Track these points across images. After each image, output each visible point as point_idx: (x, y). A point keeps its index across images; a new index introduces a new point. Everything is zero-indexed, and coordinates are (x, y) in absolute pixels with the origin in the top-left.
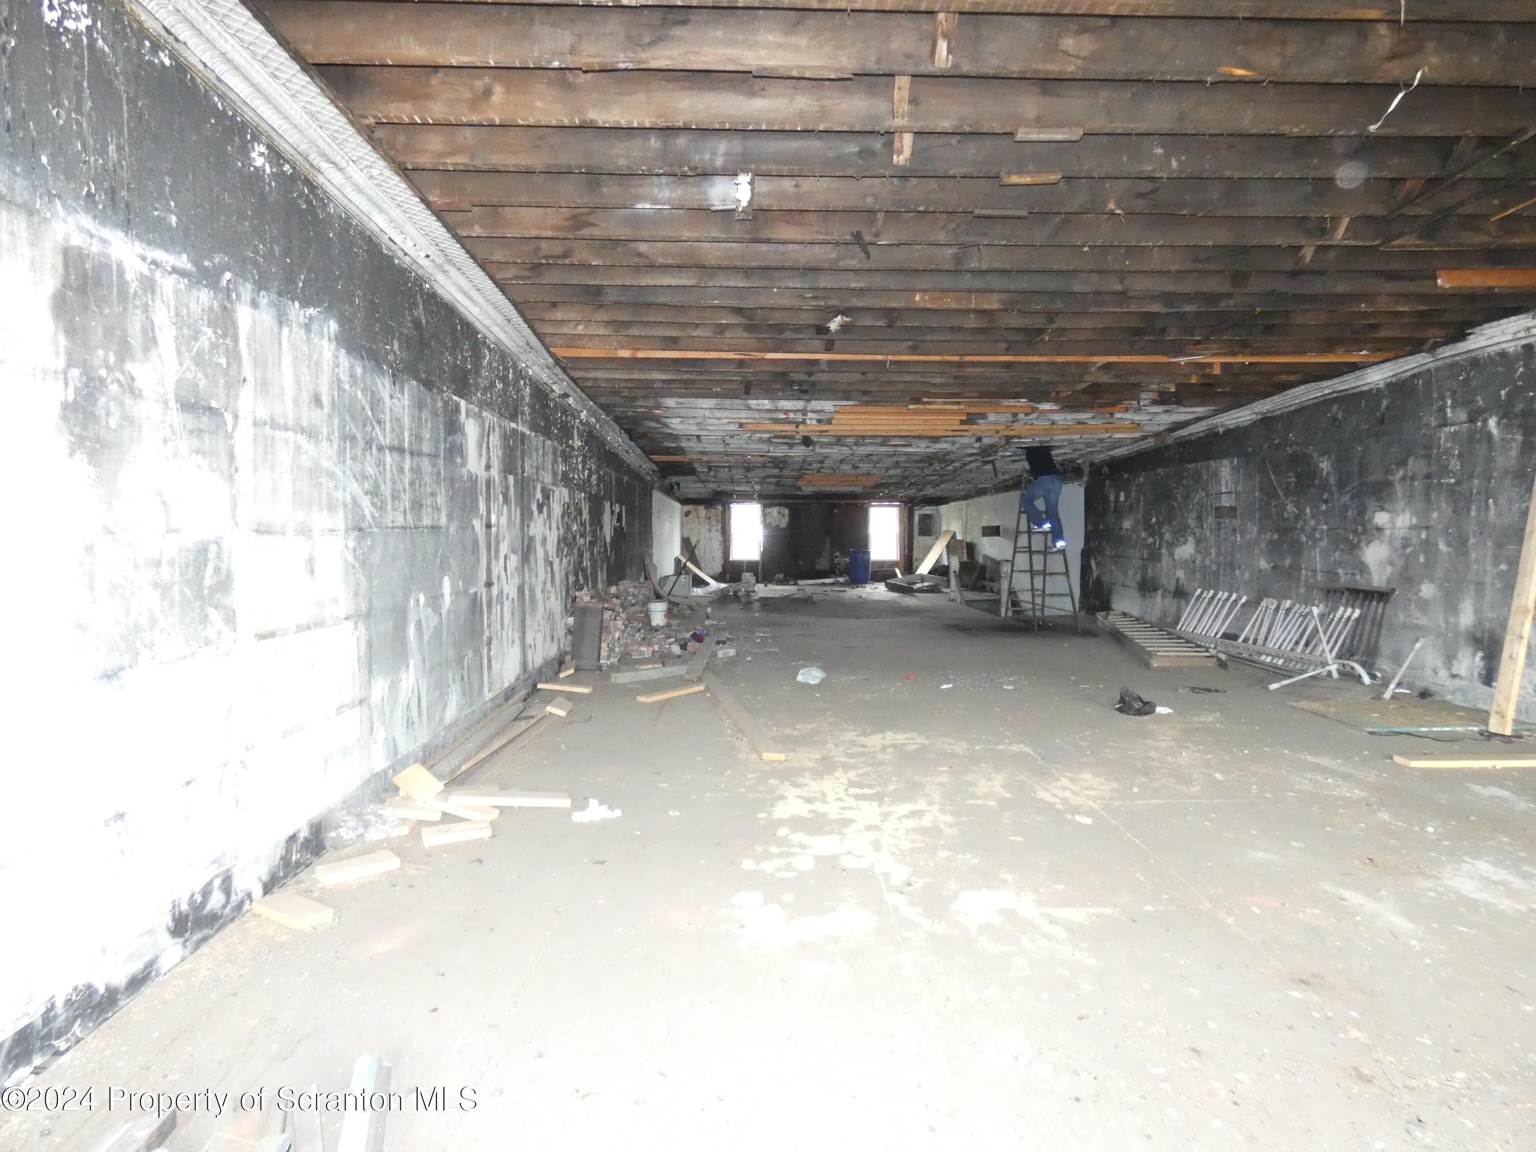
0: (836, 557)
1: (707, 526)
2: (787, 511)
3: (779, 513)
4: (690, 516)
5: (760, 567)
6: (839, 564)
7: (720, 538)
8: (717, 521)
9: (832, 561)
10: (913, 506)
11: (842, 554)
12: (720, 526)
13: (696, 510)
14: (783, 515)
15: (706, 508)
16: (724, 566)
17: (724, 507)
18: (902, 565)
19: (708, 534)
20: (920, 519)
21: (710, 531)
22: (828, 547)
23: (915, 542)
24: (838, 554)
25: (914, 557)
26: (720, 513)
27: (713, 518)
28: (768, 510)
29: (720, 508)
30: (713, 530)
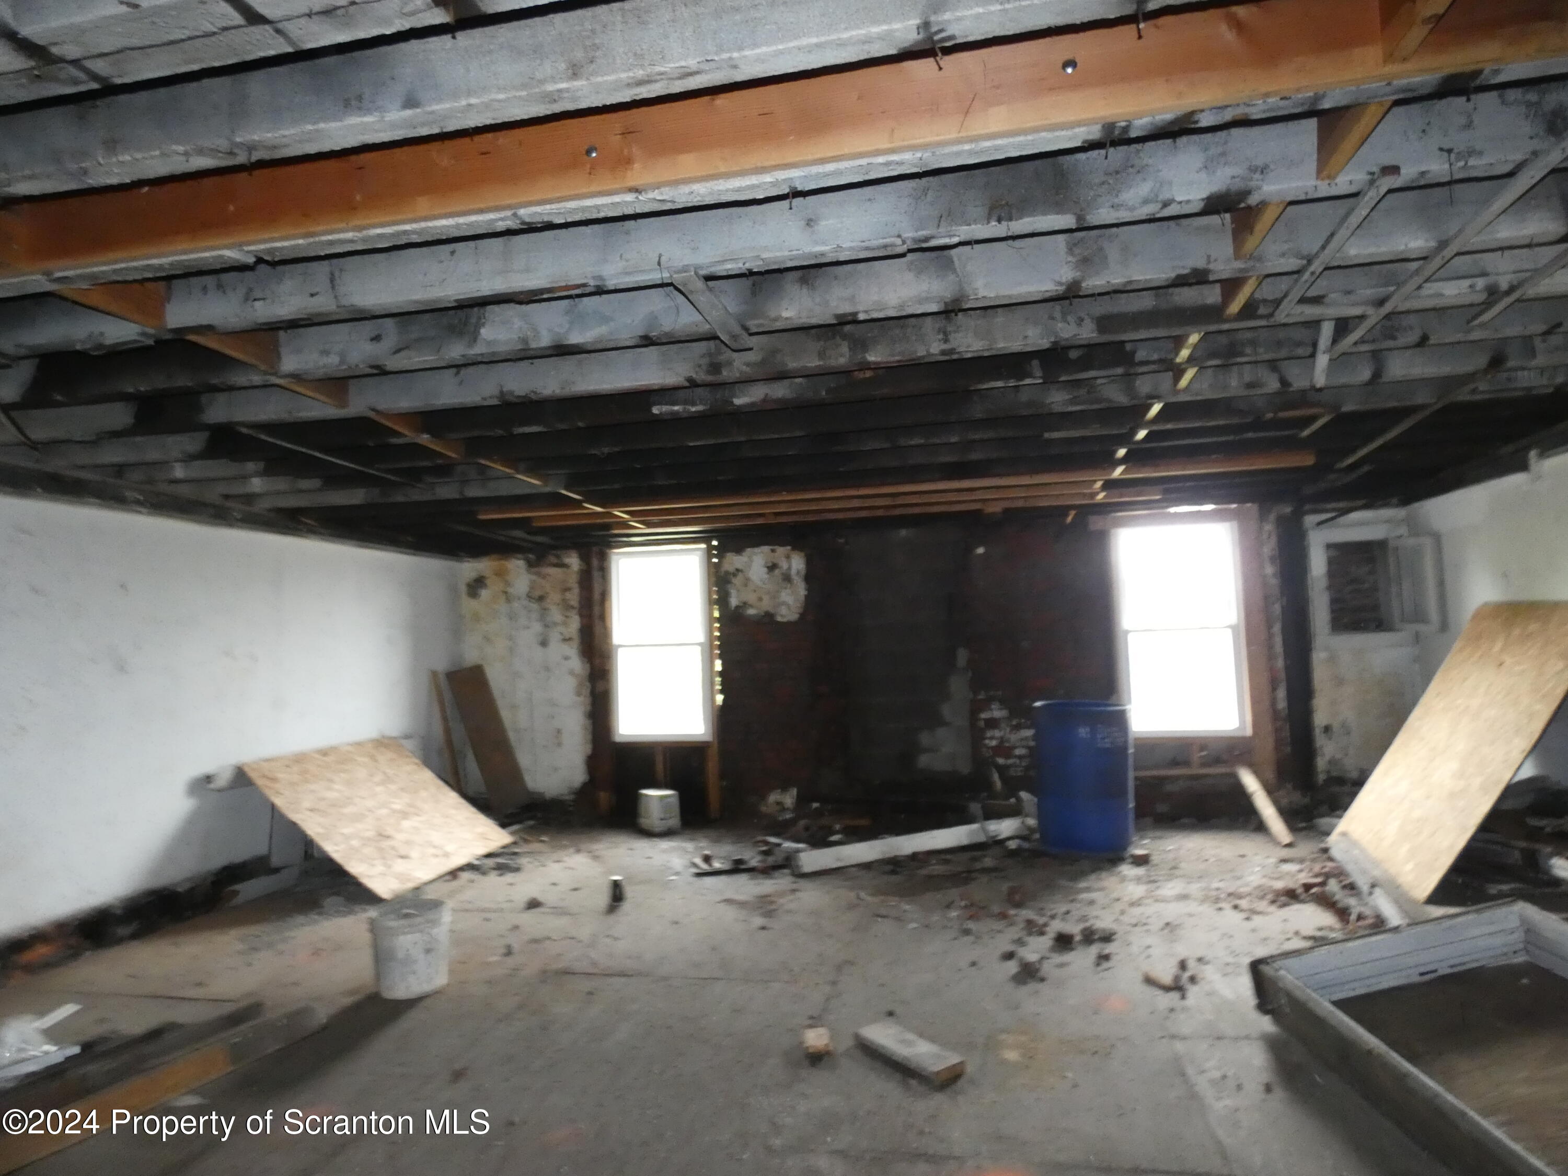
0: (992, 723)
1: (537, 627)
2: (797, 563)
3: (772, 567)
4: (484, 593)
5: (712, 766)
6: (1004, 750)
7: (577, 664)
8: (566, 606)
9: (976, 734)
10: (1298, 515)
11: (1013, 714)
12: (575, 623)
13: (500, 574)
14: (787, 578)
15: (531, 565)
16: (592, 762)
17: (585, 558)
18: (1266, 750)
19: (539, 652)
20: (1331, 562)
21: (544, 643)
22: (958, 686)
23: (1318, 657)
24: (997, 712)
25: (1320, 718)
26: (573, 580)
27: (555, 597)
28: (734, 561)
29: (573, 561)
30: (555, 636)
